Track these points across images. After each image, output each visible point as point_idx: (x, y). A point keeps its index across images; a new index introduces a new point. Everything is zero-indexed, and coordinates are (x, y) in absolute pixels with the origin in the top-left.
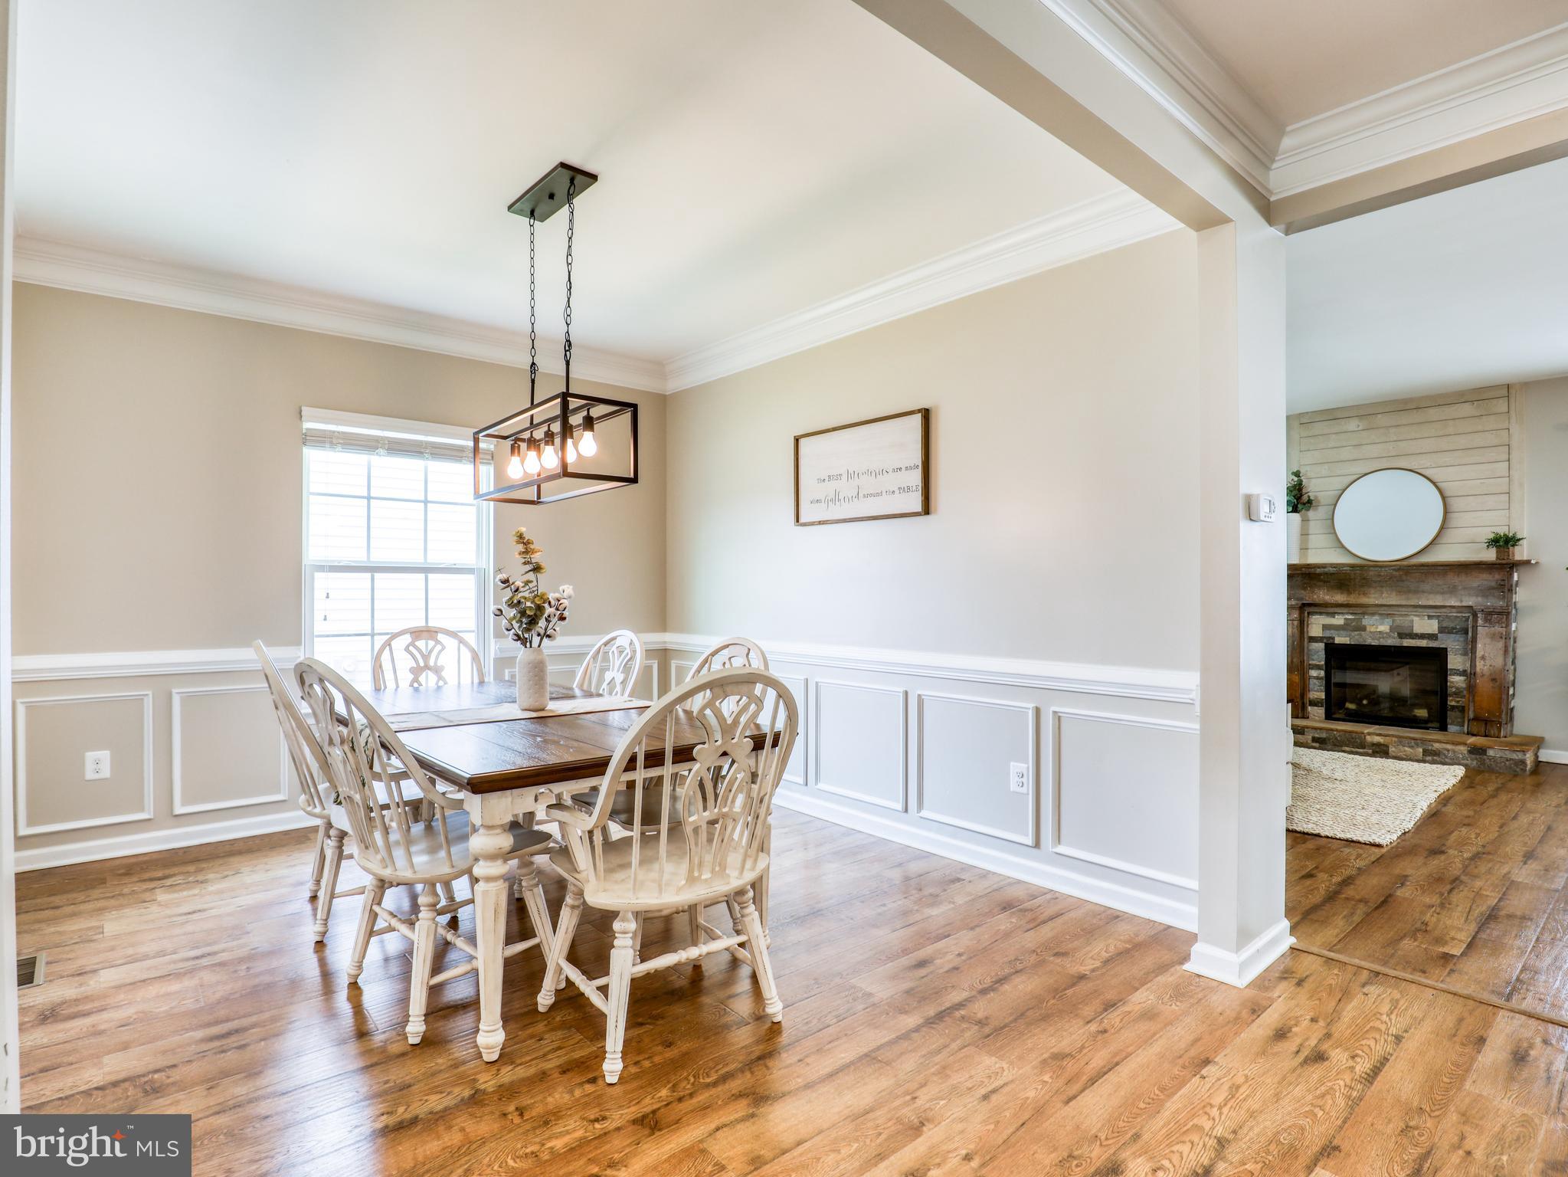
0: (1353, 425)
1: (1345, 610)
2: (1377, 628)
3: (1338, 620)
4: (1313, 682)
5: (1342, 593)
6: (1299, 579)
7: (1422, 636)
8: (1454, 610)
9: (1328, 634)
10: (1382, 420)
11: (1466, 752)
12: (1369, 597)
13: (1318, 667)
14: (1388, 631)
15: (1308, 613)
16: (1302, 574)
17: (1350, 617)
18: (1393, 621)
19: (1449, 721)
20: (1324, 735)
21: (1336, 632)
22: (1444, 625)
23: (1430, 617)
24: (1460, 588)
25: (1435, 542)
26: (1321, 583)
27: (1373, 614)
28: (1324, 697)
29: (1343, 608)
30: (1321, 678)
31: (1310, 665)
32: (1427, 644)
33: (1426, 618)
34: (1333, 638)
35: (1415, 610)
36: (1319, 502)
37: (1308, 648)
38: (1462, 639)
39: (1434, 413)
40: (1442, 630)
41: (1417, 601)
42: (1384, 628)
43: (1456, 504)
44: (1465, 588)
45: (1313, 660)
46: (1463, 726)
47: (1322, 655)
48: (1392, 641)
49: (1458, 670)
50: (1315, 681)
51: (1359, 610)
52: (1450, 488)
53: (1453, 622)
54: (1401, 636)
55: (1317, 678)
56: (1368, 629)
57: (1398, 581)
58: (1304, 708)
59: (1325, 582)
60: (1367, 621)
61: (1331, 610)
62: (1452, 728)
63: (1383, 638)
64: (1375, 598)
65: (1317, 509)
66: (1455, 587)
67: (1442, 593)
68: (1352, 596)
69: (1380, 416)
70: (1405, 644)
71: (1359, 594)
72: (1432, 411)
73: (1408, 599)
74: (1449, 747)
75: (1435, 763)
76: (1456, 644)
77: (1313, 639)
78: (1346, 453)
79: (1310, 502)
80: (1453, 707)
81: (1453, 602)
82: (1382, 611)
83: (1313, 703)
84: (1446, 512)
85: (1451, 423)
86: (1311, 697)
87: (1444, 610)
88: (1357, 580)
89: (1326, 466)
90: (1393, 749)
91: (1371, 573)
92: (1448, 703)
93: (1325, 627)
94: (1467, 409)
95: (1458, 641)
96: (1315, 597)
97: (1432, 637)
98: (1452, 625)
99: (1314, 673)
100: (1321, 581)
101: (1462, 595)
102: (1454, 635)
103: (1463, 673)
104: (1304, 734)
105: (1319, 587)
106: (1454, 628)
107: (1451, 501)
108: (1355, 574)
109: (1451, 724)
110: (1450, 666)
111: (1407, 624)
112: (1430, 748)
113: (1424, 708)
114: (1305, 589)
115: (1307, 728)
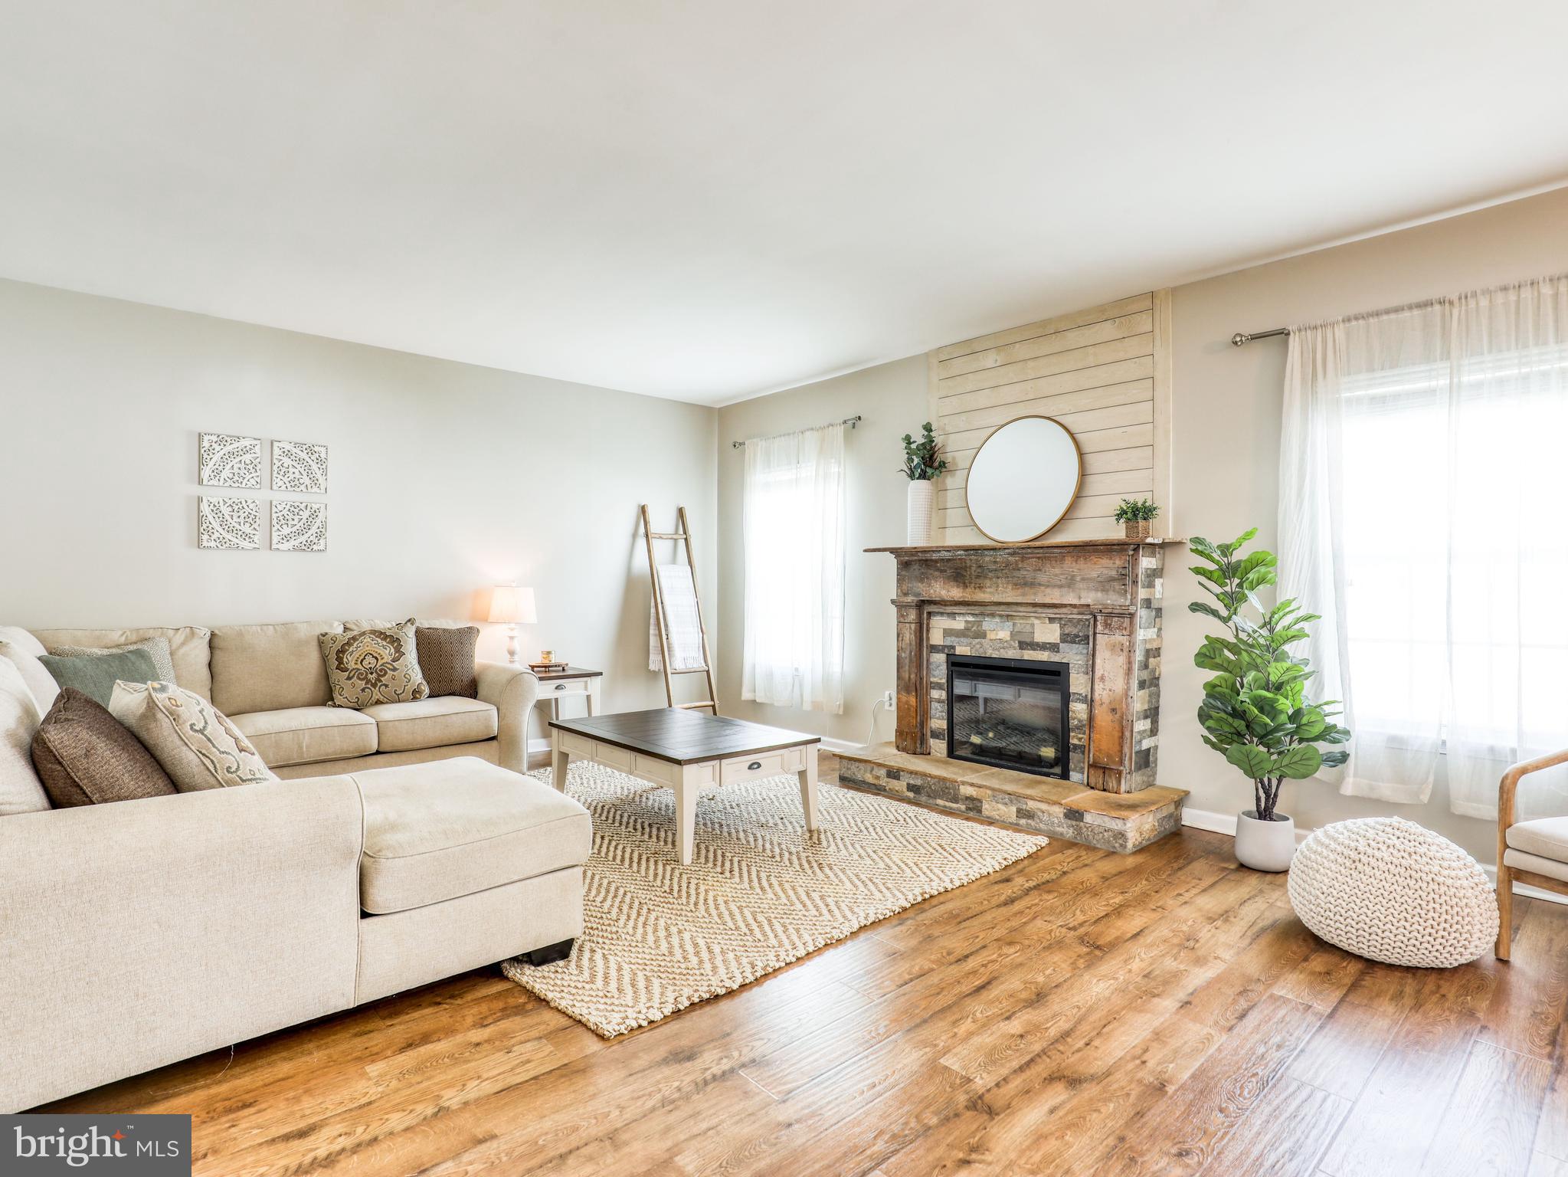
0: (990, 360)
1: (963, 610)
2: (997, 634)
3: (959, 624)
4: (935, 705)
5: (958, 587)
6: (916, 567)
7: (1043, 647)
8: (1075, 611)
9: (949, 641)
10: (1022, 351)
11: (1062, 815)
12: (984, 592)
13: (939, 686)
14: (1009, 639)
15: (929, 614)
16: (920, 560)
17: (971, 619)
18: (1014, 624)
19: (1072, 766)
20: (919, 782)
21: (957, 639)
22: (1067, 632)
23: (1052, 620)
24: (1078, 579)
25: (1066, 517)
26: (937, 573)
27: (993, 615)
28: (945, 727)
29: (962, 607)
30: (943, 702)
31: (931, 683)
32: (1049, 657)
33: (1047, 621)
34: (953, 647)
35: (1034, 609)
36: (955, 463)
37: (928, 660)
38: (1085, 651)
39: (1074, 338)
40: (1066, 638)
41: (1033, 597)
42: (1004, 634)
43: (1095, 463)
44: (1083, 579)
45: (934, 676)
46: (1083, 773)
47: (944, 667)
48: (1012, 653)
49: (1080, 695)
50: (937, 704)
51: (977, 610)
52: (1089, 442)
53: (1076, 627)
54: (1023, 645)
55: (939, 701)
56: (988, 636)
57: (1014, 569)
58: (923, 740)
59: (942, 571)
60: (988, 624)
61: (949, 609)
62: (1075, 776)
63: (1004, 648)
64: (990, 593)
65: (954, 475)
66: (1073, 578)
67: (1061, 587)
68: (968, 590)
69: (1017, 345)
70: (1026, 658)
71: (975, 588)
72: (1070, 335)
73: (1024, 595)
74: (1044, 806)
75: (1019, 831)
76: (1078, 658)
77: (934, 649)
78: (983, 399)
79: (943, 464)
80: (1075, 746)
81: (1071, 599)
82: (1001, 610)
83: (935, 735)
84: (1083, 474)
85: (1091, 350)
86: (933, 726)
87: (1064, 610)
88: (973, 569)
89: (963, 417)
90: (987, 806)
91: (987, 559)
92: (1071, 741)
93: (948, 633)
94: (1107, 331)
95: (1081, 653)
96: (932, 591)
97: (1054, 647)
98: (1075, 631)
99: (935, 694)
100: (938, 570)
101: (1080, 589)
102: (1077, 646)
103: (1084, 700)
104: (899, 779)
105: (936, 578)
106: (1077, 636)
107: (1090, 459)
108: (971, 560)
109: (1073, 771)
110: (1072, 690)
111: (1028, 629)
112: (1024, 807)
113: (1052, 746)
114: (921, 580)
115: (903, 771)
